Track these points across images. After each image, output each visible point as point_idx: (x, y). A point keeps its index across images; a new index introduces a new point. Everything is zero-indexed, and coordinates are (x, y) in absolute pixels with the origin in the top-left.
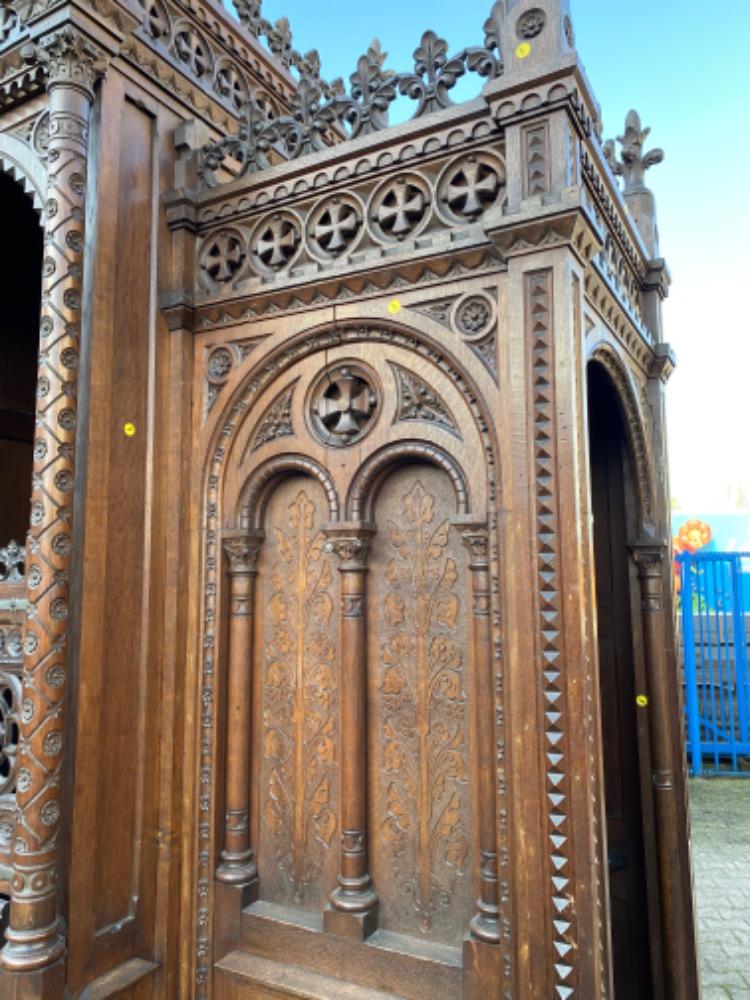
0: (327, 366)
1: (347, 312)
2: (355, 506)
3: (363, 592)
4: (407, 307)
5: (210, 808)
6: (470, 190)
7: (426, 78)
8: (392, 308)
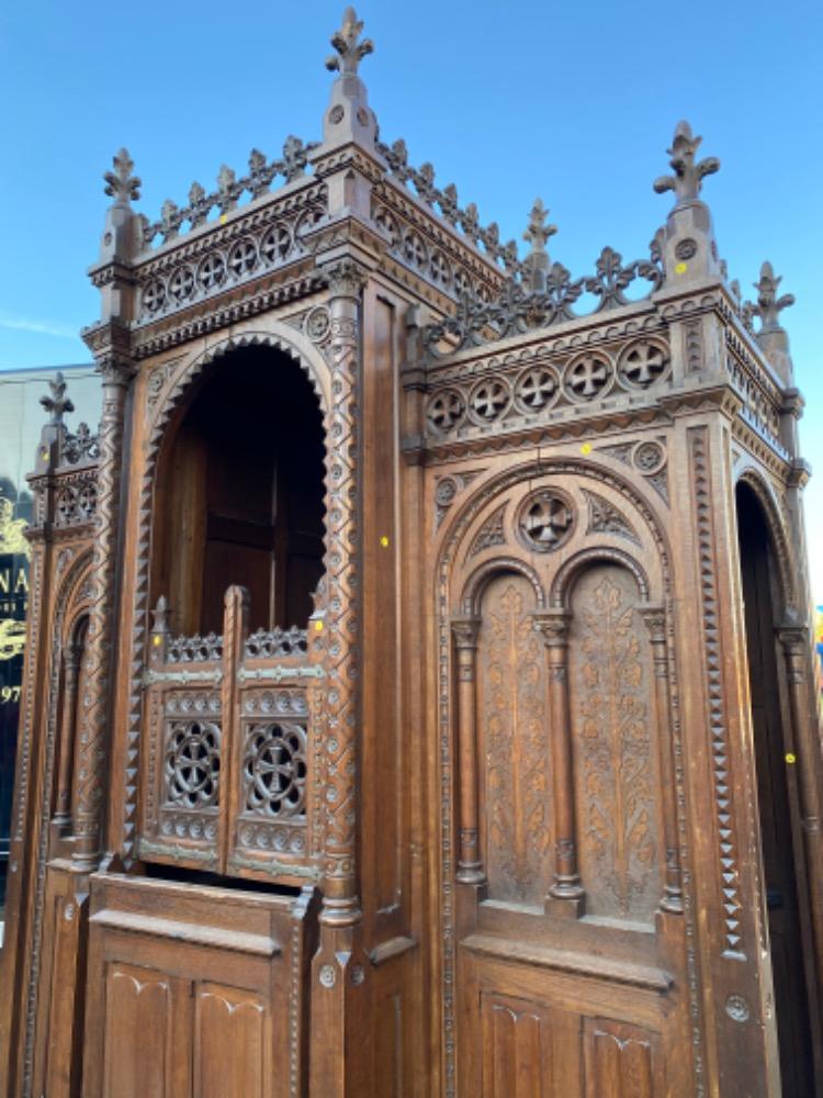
0: (531, 492)
1: (548, 452)
2: (558, 596)
3: (565, 663)
4: (595, 450)
5: (450, 827)
6: (643, 364)
7: (605, 280)
8: (584, 450)
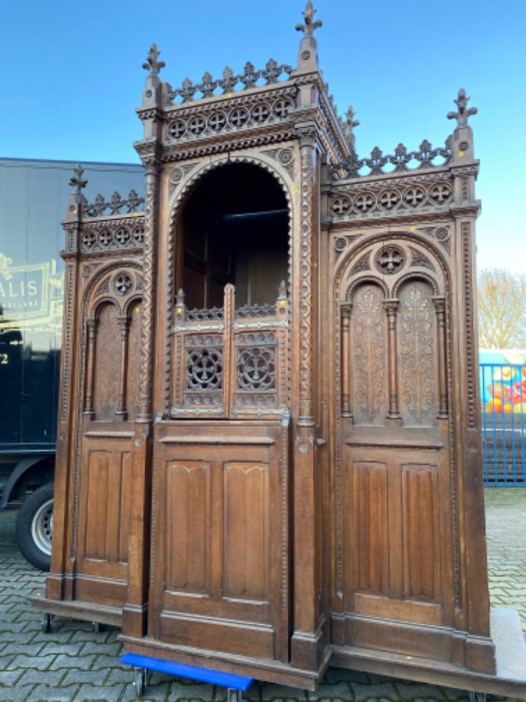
0: (385, 246)
1: (395, 229)
2: (395, 293)
4: (417, 229)
5: (339, 394)
6: (440, 194)
7: (423, 154)
8: (412, 229)
